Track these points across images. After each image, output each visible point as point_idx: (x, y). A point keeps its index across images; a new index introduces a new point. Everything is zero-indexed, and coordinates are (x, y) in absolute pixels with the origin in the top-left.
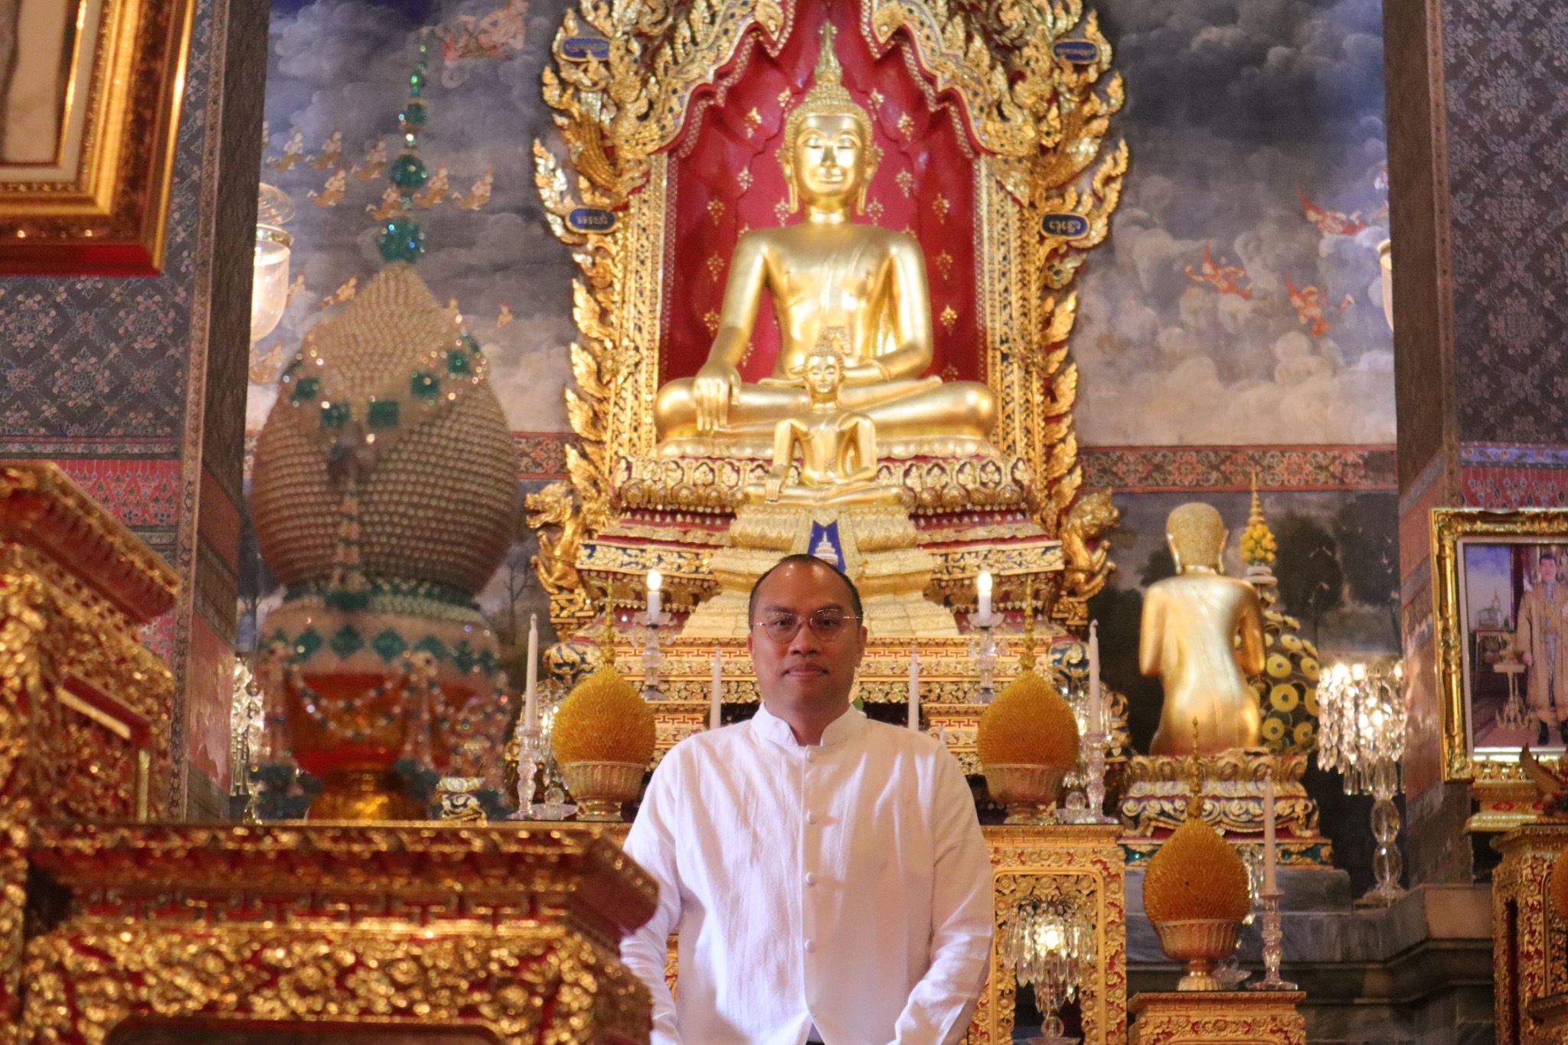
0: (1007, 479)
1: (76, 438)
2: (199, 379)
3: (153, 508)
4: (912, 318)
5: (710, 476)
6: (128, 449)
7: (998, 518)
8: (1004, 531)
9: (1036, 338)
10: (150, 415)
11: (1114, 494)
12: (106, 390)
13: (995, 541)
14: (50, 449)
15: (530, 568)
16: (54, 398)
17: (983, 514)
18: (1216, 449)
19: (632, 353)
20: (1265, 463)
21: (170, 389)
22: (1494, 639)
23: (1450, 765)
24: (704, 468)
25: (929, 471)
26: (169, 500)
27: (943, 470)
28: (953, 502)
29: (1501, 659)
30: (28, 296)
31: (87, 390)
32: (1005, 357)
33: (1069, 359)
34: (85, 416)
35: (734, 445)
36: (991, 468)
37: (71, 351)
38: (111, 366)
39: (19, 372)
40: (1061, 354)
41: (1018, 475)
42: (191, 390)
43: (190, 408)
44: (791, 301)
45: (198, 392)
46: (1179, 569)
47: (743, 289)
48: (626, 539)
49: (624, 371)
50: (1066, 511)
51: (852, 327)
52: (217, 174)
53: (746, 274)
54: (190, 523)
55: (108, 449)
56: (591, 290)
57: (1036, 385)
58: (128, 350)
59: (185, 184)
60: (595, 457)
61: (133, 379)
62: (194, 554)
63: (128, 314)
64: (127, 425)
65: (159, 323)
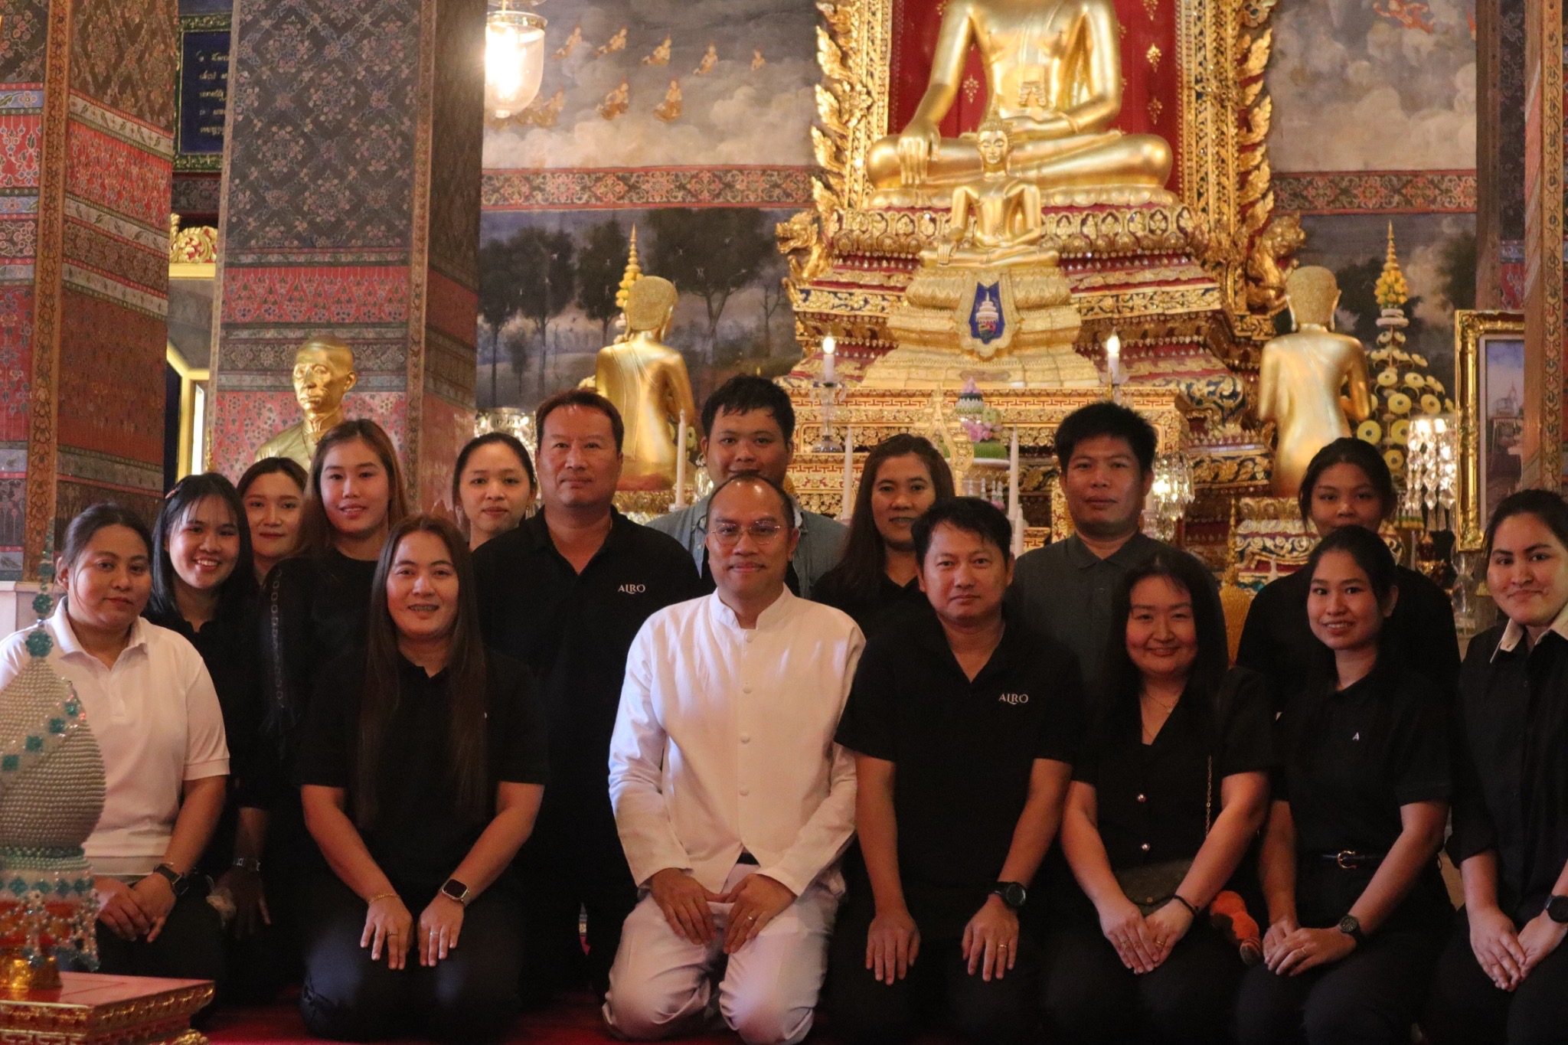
0: (1173, 227)
1: (324, 250)
2: (423, 196)
3: (387, 308)
4: (1102, 71)
5: (911, 226)
6: (366, 257)
7: (1165, 261)
8: (1169, 274)
9: (1231, 75)
10: (383, 228)
11: (1302, 217)
12: (347, 207)
13: (1160, 283)
14: (302, 259)
15: (782, 289)
16: (304, 215)
17: (1152, 258)
18: (1398, 174)
19: (864, 97)
20: (1443, 187)
21: (399, 205)
22: (1510, 425)
23: (1463, 537)
24: (905, 220)
25: (1104, 220)
26: (401, 301)
27: (1116, 219)
28: (1125, 247)
29: (1515, 443)
30: (282, 127)
31: (331, 207)
32: (1199, 96)
33: (1264, 92)
34: (331, 229)
35: (935, 195)
36: (1158, 217)
37: (317, 174)
38: (351, 187)
39: (275, 193)
40: (1256, 88)
41: (1182, 223)
42: (417, 205)
43: (416, 221)
44: (993, 58)
45: (423, 206)
46: (1294, 327)
47: (951, 47)
48: (837, 284)
49: (858, 114)
50: (1261, 232)
51: (1047, 81)
52: (434, 17)
53: (954, 34)
54: (419, 320)
55: (350, 258)
56: (833, 36)
57: (1231, 118)
58: (364, 172)
59: (407, 28)
60: (838, 188)
61: (369, 198)
62: (423, 345)
63: (363, 141)
64: (364, 237)
65: (389, 148)
